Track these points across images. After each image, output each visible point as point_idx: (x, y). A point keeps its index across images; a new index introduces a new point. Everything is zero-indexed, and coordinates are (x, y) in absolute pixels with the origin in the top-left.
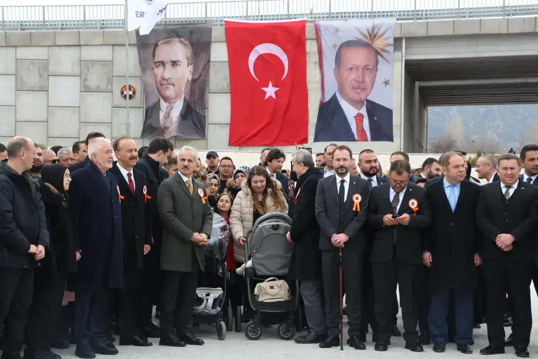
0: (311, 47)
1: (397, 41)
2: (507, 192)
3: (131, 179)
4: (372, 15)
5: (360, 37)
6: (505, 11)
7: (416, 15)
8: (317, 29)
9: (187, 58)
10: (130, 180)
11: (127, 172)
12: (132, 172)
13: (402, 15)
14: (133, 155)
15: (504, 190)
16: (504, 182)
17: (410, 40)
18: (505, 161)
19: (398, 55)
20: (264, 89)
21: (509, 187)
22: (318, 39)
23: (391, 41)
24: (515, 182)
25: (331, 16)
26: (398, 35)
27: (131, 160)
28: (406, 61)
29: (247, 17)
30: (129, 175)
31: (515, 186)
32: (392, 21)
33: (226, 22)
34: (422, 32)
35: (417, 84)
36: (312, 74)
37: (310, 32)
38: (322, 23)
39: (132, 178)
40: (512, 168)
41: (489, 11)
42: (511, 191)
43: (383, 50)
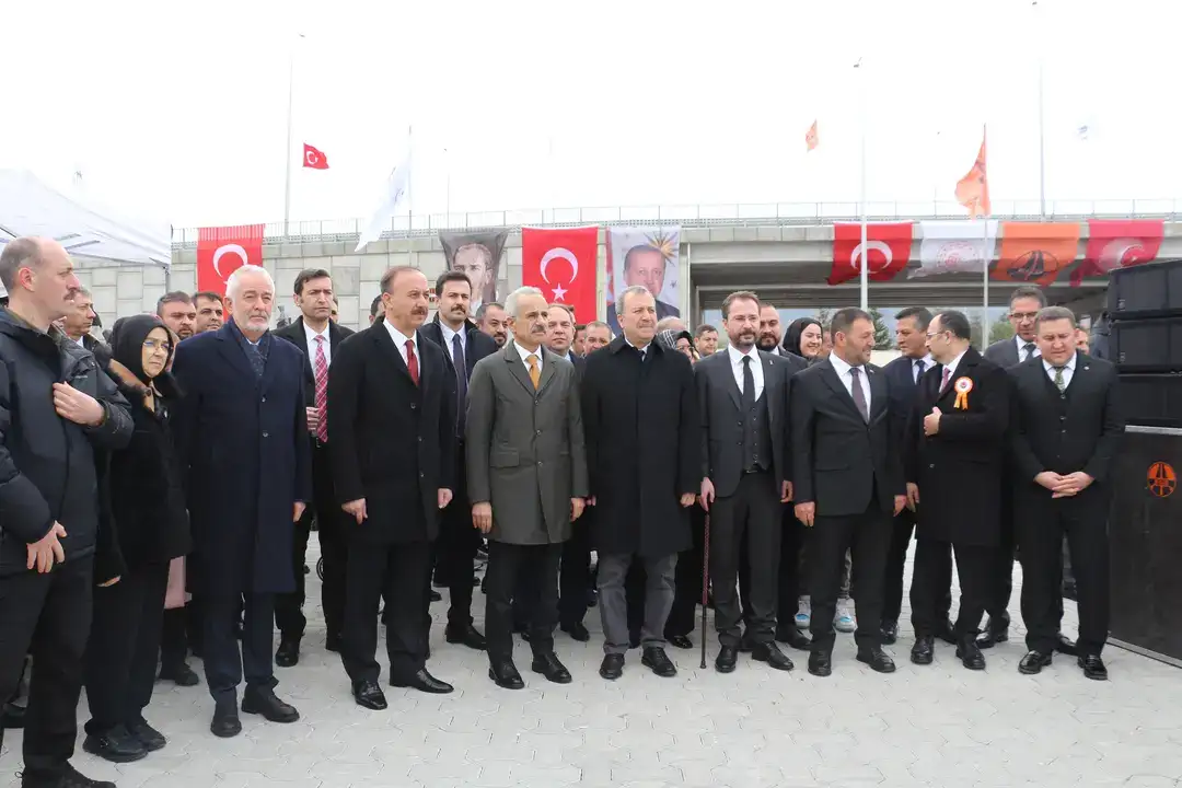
0: (601, 251)
1: (683, 246)
2: (1059, 377)
3: (413, 354)
4: (660, 222)
5: (648, 242)
6: (779, 222)
7: (699, 223)
8: (608, 234)
9: (486, 263)
10: (411, 356)
11: (406, 339)
12: (414, 338)
13: (686, 224)
14: (419, 305)
15: (1052, 375)
16: (1049, 361)
17: (696, 245)
18: (1048, 323)
19: (684, 259)
20: (554, 290)
21: (1060, 368)
22: (608, 245)
23: (678, 246)
24: (1070, 359)
25: (620, 223)
26: (683, 241)
27: (416, 316)
28: (692, 265)
29: (542, 225)
30: (408, 344)
31: (1072, 364)
32: (678, 228)
33: (523, 229)
34: (705, 239)
35: (698, 288)
36: (602, 278)
37: (601, 238)
38: (613, 230)
39: (415, 351)
40: (1061, 336)
41: (765, 222)
42: (1067, 377)
43: (671, 255)
